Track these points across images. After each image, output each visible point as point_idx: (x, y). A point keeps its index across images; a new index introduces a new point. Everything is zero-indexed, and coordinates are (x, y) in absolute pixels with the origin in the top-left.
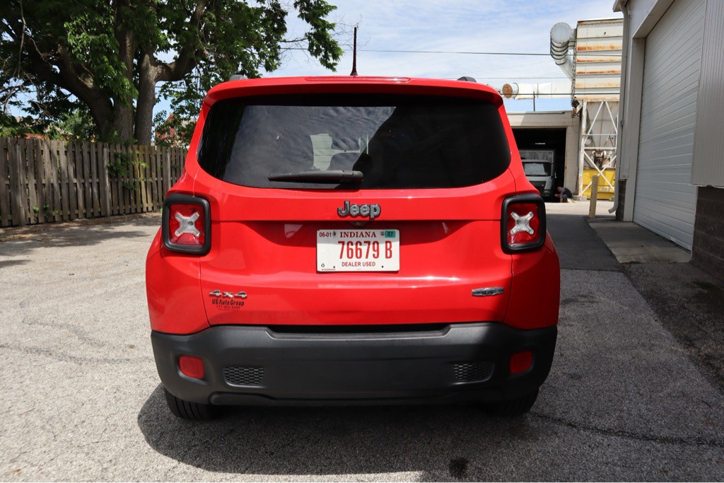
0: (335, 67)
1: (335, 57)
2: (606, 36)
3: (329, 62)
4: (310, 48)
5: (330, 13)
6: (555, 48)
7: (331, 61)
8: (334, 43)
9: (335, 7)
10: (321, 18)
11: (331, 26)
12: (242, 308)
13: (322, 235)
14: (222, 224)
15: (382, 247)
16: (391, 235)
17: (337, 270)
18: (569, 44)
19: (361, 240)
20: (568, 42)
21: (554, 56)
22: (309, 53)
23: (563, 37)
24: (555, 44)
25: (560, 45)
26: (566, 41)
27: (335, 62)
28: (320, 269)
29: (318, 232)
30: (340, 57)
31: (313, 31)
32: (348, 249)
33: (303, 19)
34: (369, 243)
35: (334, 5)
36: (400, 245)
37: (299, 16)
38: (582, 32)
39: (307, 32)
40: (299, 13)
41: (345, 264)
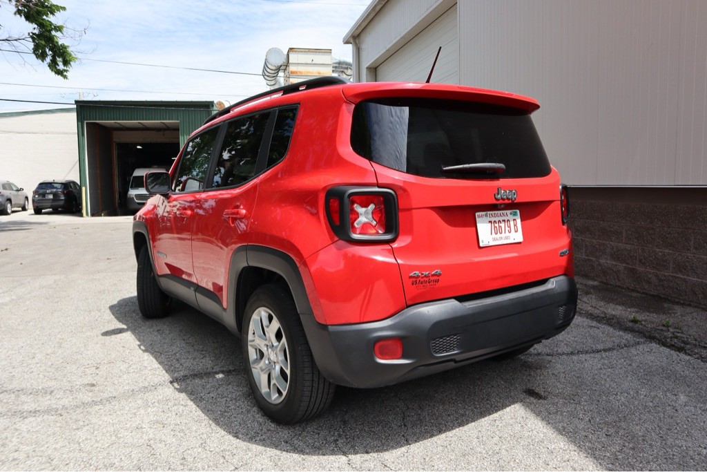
0: (65, 73)
1: (66, 63)
2: (313, 62)
3: (58, 68)
4: (35, 51)
5: (57, 14)
6: (268, 70)
7: (61, 67)
8: (64, 47)
9: (64, 9)
10: (45, 17)
11: (59, 29)
12: (438, 285)
13: (479, 216)
14: (414, 210)
15: (512, 223)
16: (515, 214)
17: (491, 244)
18: (281, 68)
19: (501, 219)
20: (281, 66)
21: (266, 77)
22: (34, 56)
23: (279, 61)
24: (269, 66)
25: (274, 68)
26: (280, 65)
27: (65, 68)
28: (481, 245)
29: (477, 214)
30: (71, 63)
31: (36, 31)
32: (495, 227)
33: (21, 16)
34: (504, 221)
35: (62, 6)
36: (521, 221)
37: (15, 14)
38: (293, 58)
39: (30, 32)
40: (15, 10)
41: (494, 239)
